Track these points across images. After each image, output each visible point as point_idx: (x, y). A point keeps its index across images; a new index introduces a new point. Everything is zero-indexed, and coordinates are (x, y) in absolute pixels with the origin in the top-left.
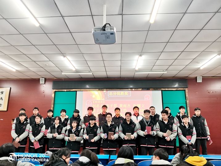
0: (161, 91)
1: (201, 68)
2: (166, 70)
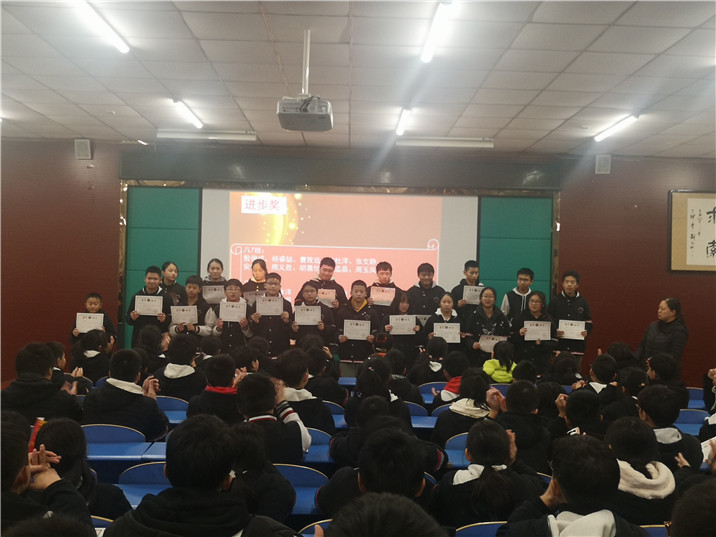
0: (476, 199)
1: (598, 139)
2: (493, 137)
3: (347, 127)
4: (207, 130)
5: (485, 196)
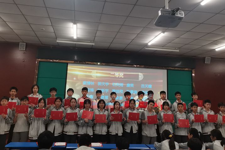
0: (166, 70)
1: (217, 50)
2: (179, 48)
4: (77, 40)
5: (169, 70)
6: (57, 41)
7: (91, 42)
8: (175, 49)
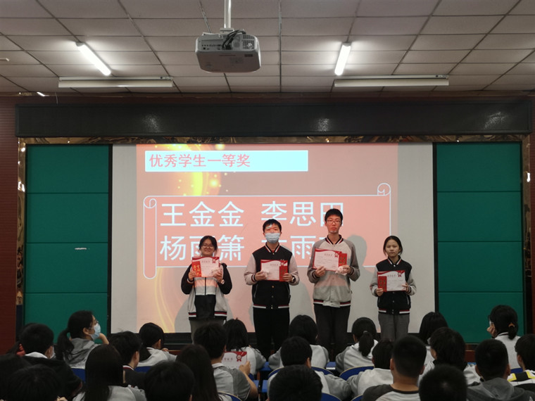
2: (448, 74)
3: (278, 67)
4: (116, 77)
5: (440, 143)
6: (61, 85)
7: (161, 80)
8: (437, 79)
